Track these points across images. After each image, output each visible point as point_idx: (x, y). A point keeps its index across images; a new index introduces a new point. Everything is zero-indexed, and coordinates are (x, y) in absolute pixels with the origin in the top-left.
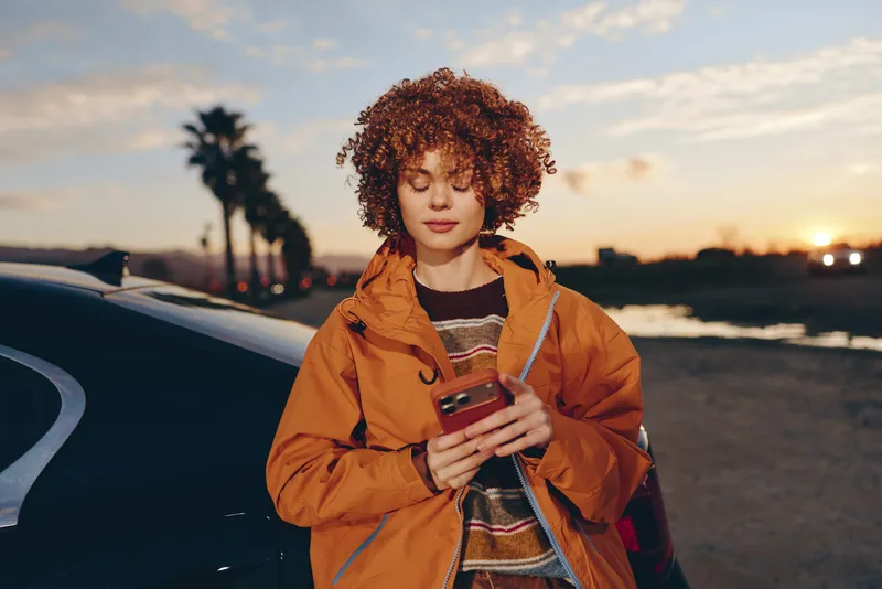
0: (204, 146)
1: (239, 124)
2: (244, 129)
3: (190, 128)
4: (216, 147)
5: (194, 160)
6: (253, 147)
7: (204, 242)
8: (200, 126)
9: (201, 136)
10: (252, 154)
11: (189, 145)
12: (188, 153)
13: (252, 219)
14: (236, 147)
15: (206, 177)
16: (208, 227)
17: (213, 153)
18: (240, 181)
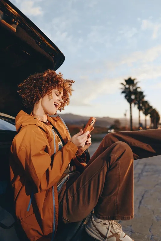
0: (126, 88)
1: (135, 82)
2: (137, 83)
3: (122, 84)
4: (129, 88)
5: (123, 92)
6: (139, 88)
7: (125, 115)
8: (125, 83)
9: (125, 86)
10: (139, 90)
11: (122, 89)
12: (122, 90)
13: (140, 108)
14: (134, 88)
15: (126, 97)
16: (126, 111)
17: (128, 90)
18: (136, 98)
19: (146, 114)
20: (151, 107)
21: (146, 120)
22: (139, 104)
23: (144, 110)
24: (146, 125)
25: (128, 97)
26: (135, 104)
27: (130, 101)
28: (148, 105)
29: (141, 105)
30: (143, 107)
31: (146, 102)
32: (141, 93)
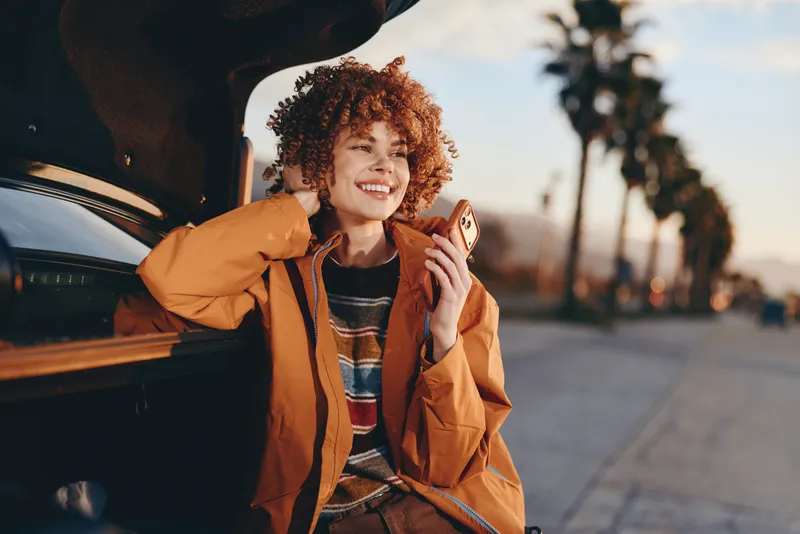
0: (573, 49)
2: (637, 26)
3: (556, 19)
4: (588, 50)
5: (553, 69)
6: (646, 56)
7: (546, 200)
9: (568, 31)
10: (641, 68)
11: (549, 46)
12: (550, 57)
13: (632, 174)
14: (620, 54)
15: (565, 95)
16: (556, 177)
17: (583, 60)
18: (619, 111)
19: (660, 208)
20: (695, 175)
21: (654, 246)
22: (629, 149)
23: (653, 187)
24: (651, 271)
25: (575, 103)
26: (610, 144)
27: (586, 124)
28: (681, 158)
29: (642, 155)
30: (652, 171)
31: (672, 142)
32: (653, 87)
